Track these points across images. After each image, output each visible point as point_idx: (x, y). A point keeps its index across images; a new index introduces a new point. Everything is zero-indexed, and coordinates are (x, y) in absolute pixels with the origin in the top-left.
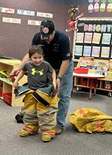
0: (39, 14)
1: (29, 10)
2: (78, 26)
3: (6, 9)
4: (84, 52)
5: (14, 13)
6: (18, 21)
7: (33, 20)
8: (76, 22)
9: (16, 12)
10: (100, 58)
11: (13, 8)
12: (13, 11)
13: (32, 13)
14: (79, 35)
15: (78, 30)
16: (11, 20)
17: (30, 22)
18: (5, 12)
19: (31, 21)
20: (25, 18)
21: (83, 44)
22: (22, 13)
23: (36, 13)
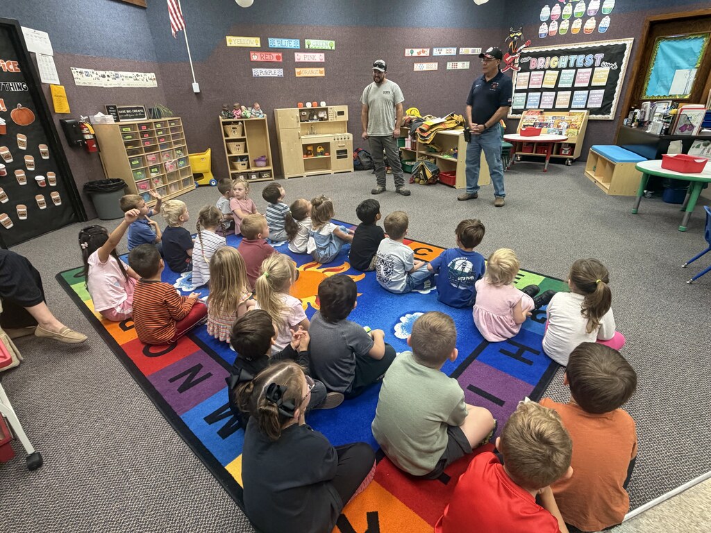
0: (463, 51)
1: (448, 47)
2: (520, 63)
3: (418, 50)
4: (528, 102)
5: (428, 55)
6: (434, 66)
7: (454, 61)
8: (517, 55)
9: (431, 52)
10: (554, 109)
11: (427, 48)
12: (427, 52)
13: (453, 51)
14: (520, 76)
15: (520, 68)
16: (425, 67)
17: (450, 66)
18: (416, 55)
19: (451, 63)
20: (442, 61)
21: (528, 91)
22: (440, 53)
23: (458, 51)
